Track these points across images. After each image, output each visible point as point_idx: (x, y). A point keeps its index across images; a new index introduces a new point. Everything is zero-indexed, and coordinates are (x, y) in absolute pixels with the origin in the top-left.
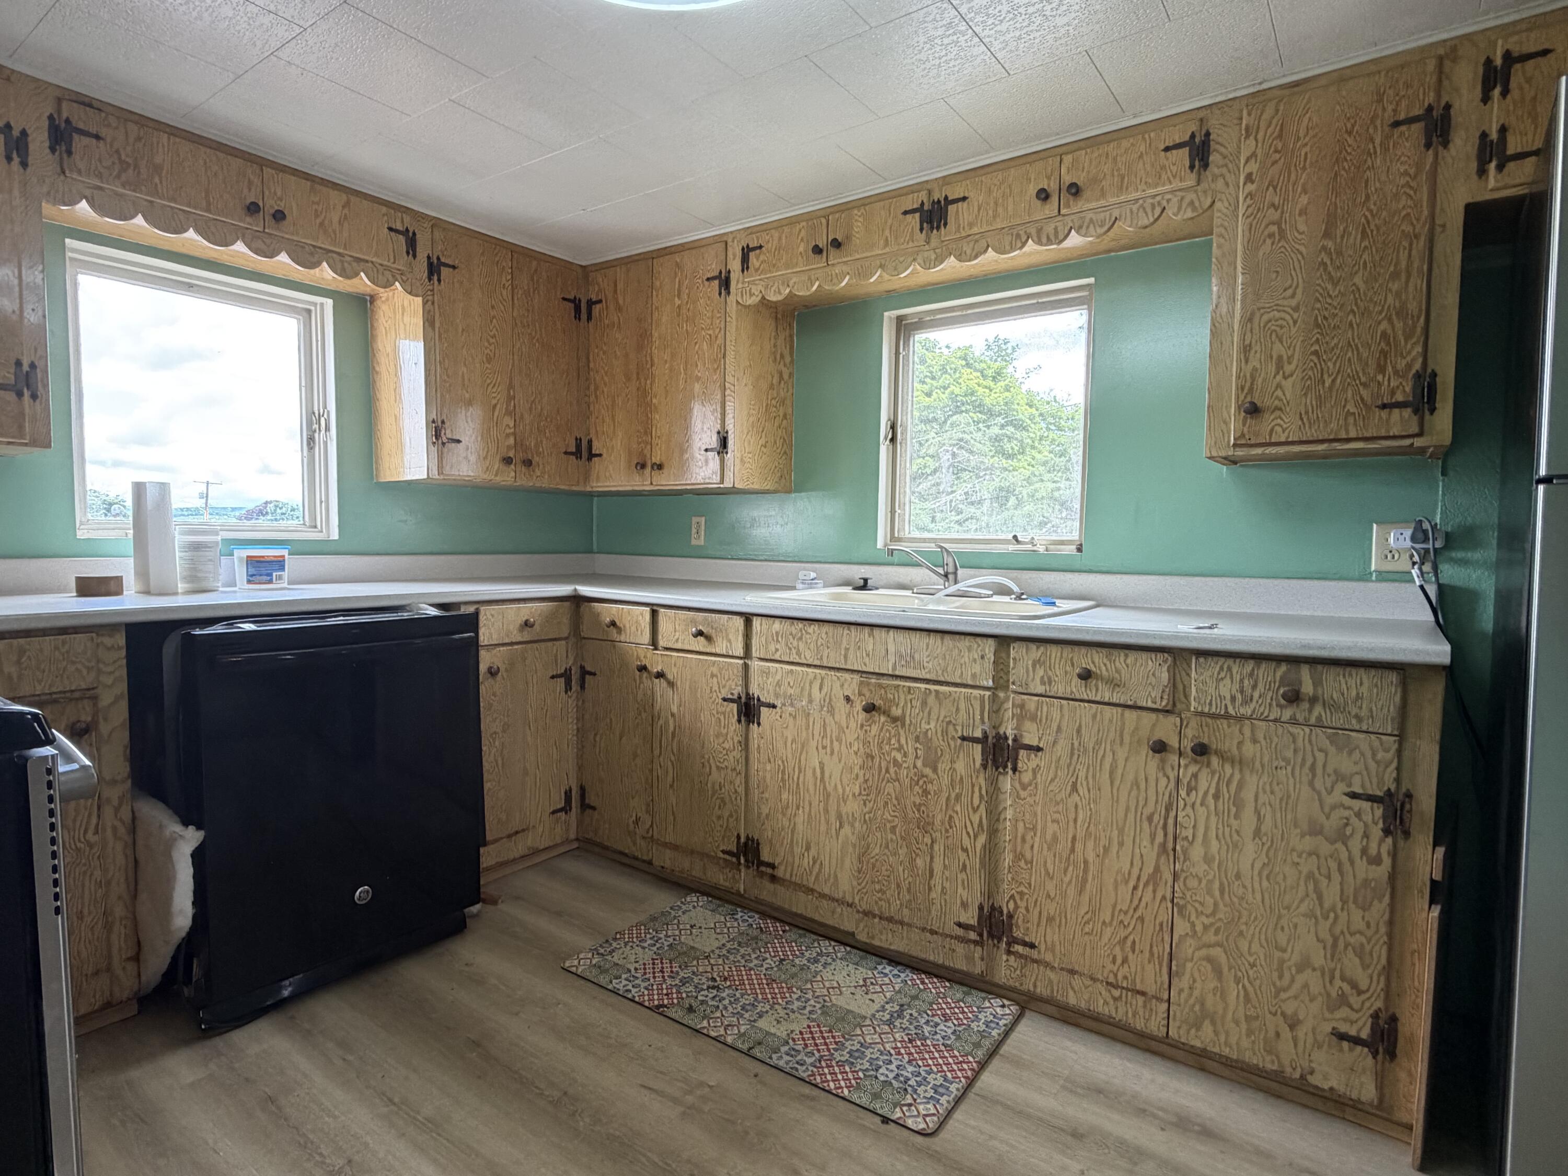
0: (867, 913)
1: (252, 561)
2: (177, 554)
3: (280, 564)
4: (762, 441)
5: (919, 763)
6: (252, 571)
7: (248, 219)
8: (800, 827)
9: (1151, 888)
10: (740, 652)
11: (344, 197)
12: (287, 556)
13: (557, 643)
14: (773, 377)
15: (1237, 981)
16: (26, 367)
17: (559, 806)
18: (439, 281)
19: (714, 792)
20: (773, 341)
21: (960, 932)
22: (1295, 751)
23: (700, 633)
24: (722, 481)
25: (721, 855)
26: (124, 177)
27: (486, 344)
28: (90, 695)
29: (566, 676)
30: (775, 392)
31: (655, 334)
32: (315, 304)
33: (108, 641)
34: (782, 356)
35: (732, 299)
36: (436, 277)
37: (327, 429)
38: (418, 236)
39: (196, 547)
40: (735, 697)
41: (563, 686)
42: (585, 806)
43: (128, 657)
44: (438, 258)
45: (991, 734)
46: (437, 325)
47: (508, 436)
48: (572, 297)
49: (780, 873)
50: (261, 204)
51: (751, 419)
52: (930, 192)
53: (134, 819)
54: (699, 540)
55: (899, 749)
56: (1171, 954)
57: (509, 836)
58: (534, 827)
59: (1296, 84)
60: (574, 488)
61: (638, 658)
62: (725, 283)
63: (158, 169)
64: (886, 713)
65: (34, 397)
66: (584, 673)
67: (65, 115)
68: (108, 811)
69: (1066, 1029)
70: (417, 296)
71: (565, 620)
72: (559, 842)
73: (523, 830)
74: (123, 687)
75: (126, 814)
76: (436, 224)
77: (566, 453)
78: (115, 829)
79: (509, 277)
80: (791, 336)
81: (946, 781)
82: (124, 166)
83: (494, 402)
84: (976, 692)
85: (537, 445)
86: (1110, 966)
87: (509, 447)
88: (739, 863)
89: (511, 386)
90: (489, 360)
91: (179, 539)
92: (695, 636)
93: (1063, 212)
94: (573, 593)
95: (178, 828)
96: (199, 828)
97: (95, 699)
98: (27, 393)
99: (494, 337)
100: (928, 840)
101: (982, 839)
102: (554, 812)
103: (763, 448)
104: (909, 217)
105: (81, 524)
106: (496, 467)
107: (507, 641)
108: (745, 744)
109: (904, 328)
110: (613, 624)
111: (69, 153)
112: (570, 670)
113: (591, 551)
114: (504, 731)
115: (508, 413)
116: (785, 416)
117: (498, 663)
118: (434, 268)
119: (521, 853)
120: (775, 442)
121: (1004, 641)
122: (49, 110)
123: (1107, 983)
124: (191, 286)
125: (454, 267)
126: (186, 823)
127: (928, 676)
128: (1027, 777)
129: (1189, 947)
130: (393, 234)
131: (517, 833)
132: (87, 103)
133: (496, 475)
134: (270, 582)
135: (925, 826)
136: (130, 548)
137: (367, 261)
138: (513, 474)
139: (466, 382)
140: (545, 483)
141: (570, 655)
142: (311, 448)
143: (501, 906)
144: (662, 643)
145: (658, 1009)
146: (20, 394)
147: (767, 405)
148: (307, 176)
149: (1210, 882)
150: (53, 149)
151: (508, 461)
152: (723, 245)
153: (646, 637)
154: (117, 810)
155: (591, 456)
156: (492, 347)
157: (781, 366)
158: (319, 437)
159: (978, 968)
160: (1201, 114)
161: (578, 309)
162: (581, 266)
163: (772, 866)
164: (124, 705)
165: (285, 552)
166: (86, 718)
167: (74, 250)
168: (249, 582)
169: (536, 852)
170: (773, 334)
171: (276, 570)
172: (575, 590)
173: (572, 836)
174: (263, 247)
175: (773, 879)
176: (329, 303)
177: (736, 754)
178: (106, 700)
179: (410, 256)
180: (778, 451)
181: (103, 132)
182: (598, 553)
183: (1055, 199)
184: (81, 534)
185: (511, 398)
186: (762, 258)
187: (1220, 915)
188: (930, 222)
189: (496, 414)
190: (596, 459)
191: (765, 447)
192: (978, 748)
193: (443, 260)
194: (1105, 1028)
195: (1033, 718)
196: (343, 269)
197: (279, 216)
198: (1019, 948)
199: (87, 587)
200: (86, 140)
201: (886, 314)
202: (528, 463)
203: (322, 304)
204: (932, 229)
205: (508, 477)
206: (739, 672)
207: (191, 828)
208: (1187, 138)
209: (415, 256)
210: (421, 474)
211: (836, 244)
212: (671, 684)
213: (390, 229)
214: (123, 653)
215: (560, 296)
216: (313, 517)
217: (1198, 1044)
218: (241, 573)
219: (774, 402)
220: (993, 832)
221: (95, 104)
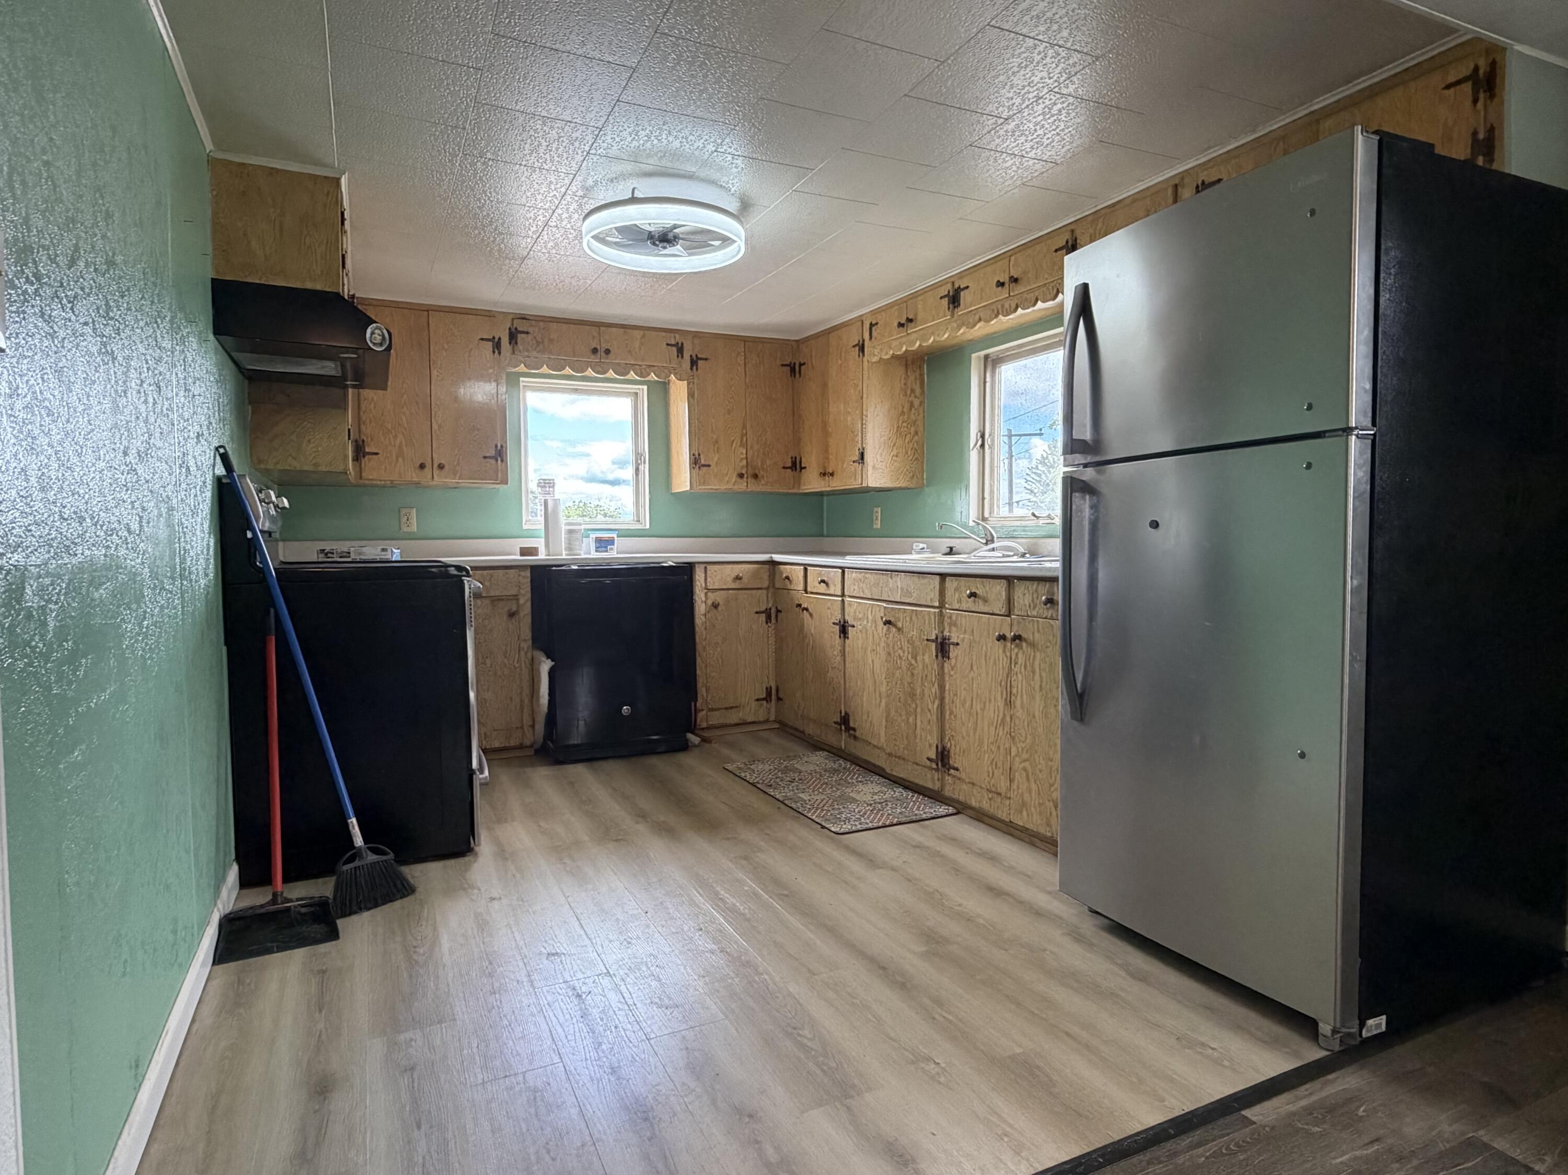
0: (890, 755)
1: (599, 541)
2: (563, 536)
3: (611, 542)
4: (895, 452)
5: (910, 657)
6: (598, 545)
7: (593, 357)
8: (865, 704)
9: (1001, 728)
10: (839, 593)
11: (642, 332)
12: (616, 538)
13: (760, 591)
14: (903, 407)
15: (1035, 782)
16: (499, 447)
17: (762, 697)
18: (697, 369)
19: (830, 683)
20: (903, 381)
21: (928, 763)
22: (1054, 636)
23: (823, 581)
24: (862, 484)
25: (834, 725)
26: (538, 349)
27: (727, 403)
28: (516, 597)
29: (767, 613)
30: (906, 417)
31: (830, 385)
32: (639, 389)
33: (523, 573)
34: (913, 391)
35: (865, 359)
36: (695, 368)
37: (645, 463)
38: (685, 345)
39: (570, 532)
40: (837, 622)
41: (764, 619)
42: (779, 699)
43: (532, 581)
44: (697, 356)
45: (940, 636)
46: (696, 396)
47: (742, 459)
48: (788, 363)
49: (857, 734)
50: (599, 348)
51: (882, 439)
52: (953, 283)
53: (533, 658)
54: (878, 525)
55: (901, 648)
56: (1010, 768)
57: (726, 709)
58: (744, 706)
59: (1113, 205)
60: (791, 491)
61: (798, 600)
62: (862, 349)
63: (551, 341)
64: (895, 626)
65: (502, 461)
66: (778, 611)
67: (515, 326)
68: (522, 653)
69: (977, 823)
70: (684, 380)
71: (765, 576)
72: (762, 719)
73: (737, 707)
74: (529, 595)
75: (529, 655)
76: (697, 335)
77: (784, 468)
78: (525, 662)
79: (743, 358)
80: (922, 375)
81: (921, 666)
82: (538, 343)
83: (733, 438)
84: (932, 610)
85: (762, 464)
86: (987, 779)
87: (742, 467)
88: (841, 729)
89: (744, 427)
90: (729, 412)
91: (564, 528)
92: (820, 583)
93: (1011, 294)
94: (770, 559)
95: (544, 659)
96: (552, 661)
97: (518, 600)
98: (499, 459)
99: (732, 398)
100: (914, 706)
101: (937, 702)
102: (758, 700)
103: (894, 458)
104: (943, 300)
105: (526, 521)
106: (734, 480)
107: (725, 587)
108: (843, 653)
109: (992, 363)
110: (787, 578)
111: (516, 343)
112: (770, 609)
113: (822, 536)
114: (723, 643)
115: (742, 445)
116: (916, 433)
117: (719, 600)
118: (694, 363)
119: (736, 721)
120: (907, 453)
121: (943, 576)
122: (509, 325)
123: (987, 790)
124: (577, 390)
125: (706, 359)
126: (548, 657)
127: (914, 602)
128: (953, 661)
129: (1016, 765)
130: (669, 347)
131: (732, 708)
132: (523, 318)
133: (734, 485)
134: (606, 551)
135: (912, 695)
136: (543, 534)
137: (654, 366)
138: (745, 484)
139: (714, 429)
140: (769, 489)
141: (770, 599)
142: (637, 475)
143: (714, 745)
144: (809, 589)
145: (753, 784)
146: (497, 460)
147: (898, 427)
148: (623, 326)
149: (1024, 720)
150: (510, 343)
151: (741, 476)
152: (860, 323)
153: (801, 587)
154: (526, 653)
155: (802, 468)
156: (731, 405)
157: (912, 398)
158: (641, 467)
159: (937, 786)
160: (1072, 227)
161: (793, 370)
162: (795, 341)
163: (854, 729)
164: (529, 604)
165: (615, 536)
166: (514, 609)
167: (523, 381)
168: (596, 551)
169: (745, 723)
170: (903, 376)
171: (610, 545)
172: (771, 557)
173: (772, 718)
174: (600, 369)
175: (855, 738)
176: (645, 387)
177: (839, 658)
178: (522, 601)
179: (680, 358)
180: (910, 458)
181: (530, 330)
182: (828, 536)
183: (1007, 285)
184: (525, 527)
185: (744, 435)
186: (878, 331)
187: (1028, 741)
188: (954, 303)
189: (734, 445)
190: (803, 471)
191: (897, 456)
192: (934, 645)
193: (699, 356)
194: (994, 823)
195: (955, 625)
196: (642, 373)
197: (608, 352)
198: (952, 771)
199: (525, 552)
200: (523, 335)
201: (974, 356)
202: (756, 476)
203: (643, 389)
204: (955, 307)
205: (742, 486)
206: (839, 605)
207: (549, 660)
208: (1064, 243)
209: (682, 357)
210: (687, 487)
211: (910, 320)
212: (811, 615)
213: (668, 345)
214: (529, 580)
215: (779, 362)
216: (638, 516)
217: (1021, 823)
218: (593, 546)
219: (905, 424)
220: (942, 699)
221: (527, 317)
